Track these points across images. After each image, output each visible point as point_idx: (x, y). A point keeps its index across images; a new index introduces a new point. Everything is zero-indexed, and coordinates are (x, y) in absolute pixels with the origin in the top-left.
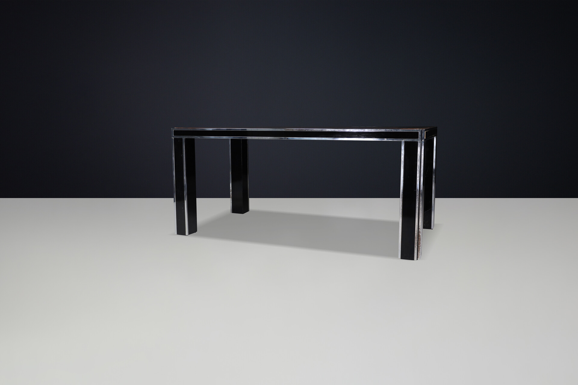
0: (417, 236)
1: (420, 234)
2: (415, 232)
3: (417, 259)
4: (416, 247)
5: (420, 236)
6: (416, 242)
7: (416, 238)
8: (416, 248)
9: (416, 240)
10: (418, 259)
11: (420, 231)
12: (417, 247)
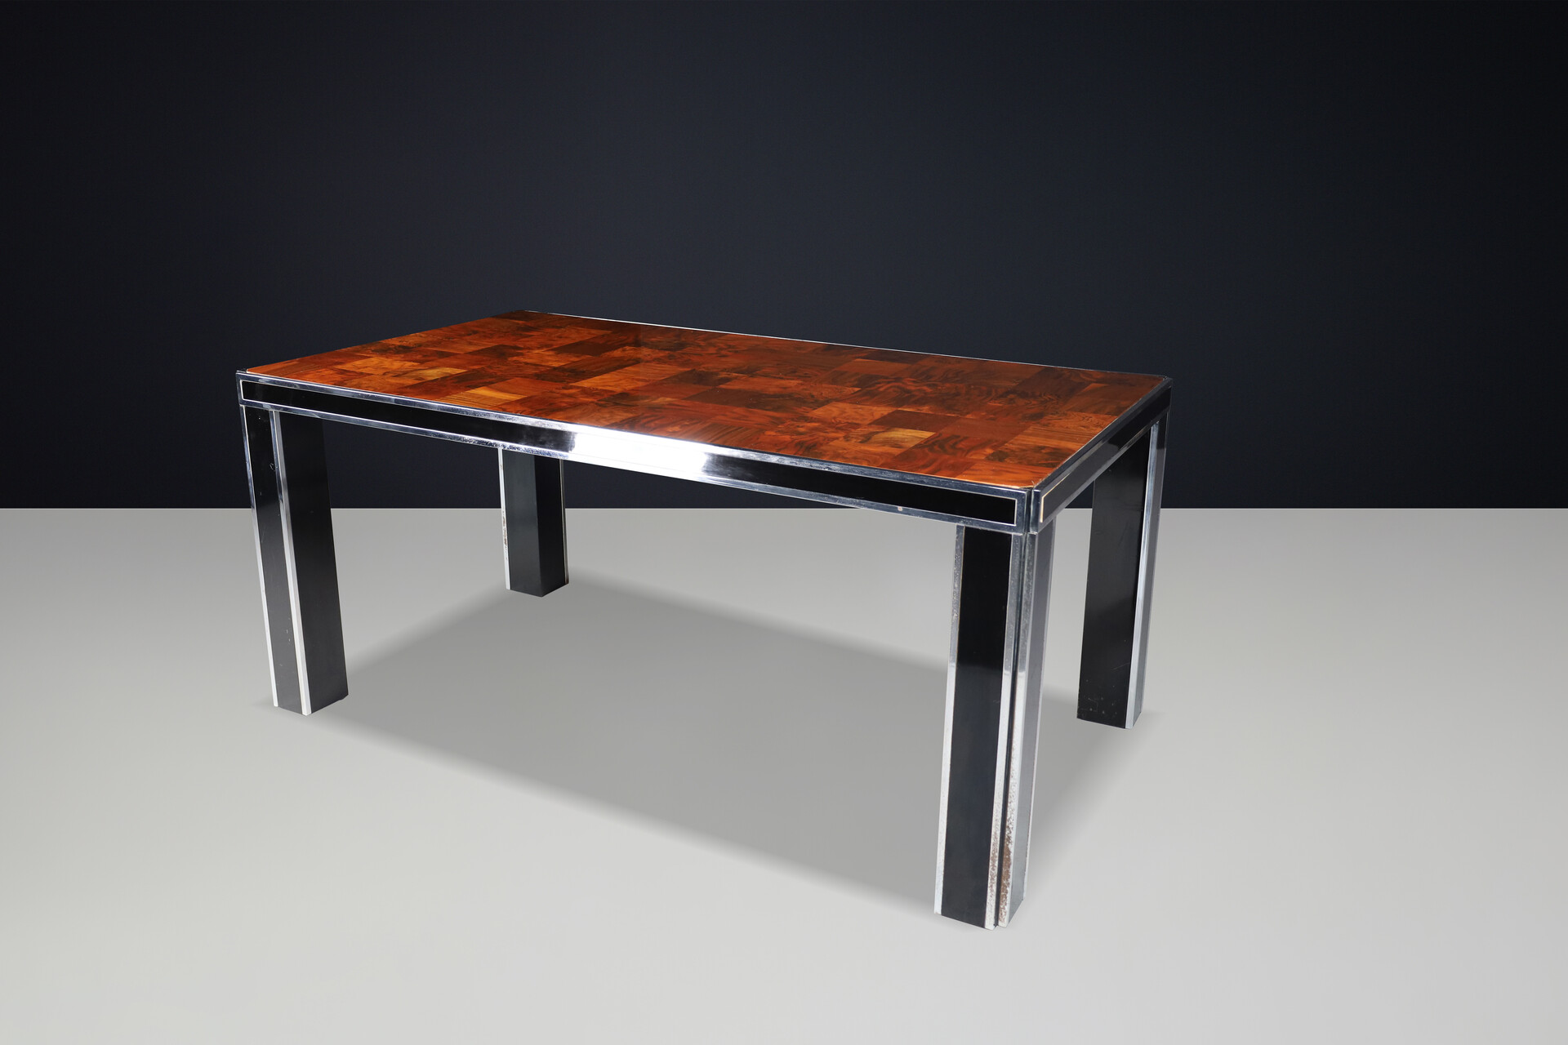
0: (997, 854)
1: (1010, 846)
2: (992, 841)
3: (996, 924)
4: (991, 886)
5: (1009, 852)
6: (993, 871)
7: (994, 861)
8: (992, 891)
9: (993, 865)
10: (1000, 923)
11: (1009, 838)
12: (995, 888)
